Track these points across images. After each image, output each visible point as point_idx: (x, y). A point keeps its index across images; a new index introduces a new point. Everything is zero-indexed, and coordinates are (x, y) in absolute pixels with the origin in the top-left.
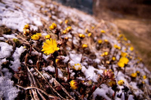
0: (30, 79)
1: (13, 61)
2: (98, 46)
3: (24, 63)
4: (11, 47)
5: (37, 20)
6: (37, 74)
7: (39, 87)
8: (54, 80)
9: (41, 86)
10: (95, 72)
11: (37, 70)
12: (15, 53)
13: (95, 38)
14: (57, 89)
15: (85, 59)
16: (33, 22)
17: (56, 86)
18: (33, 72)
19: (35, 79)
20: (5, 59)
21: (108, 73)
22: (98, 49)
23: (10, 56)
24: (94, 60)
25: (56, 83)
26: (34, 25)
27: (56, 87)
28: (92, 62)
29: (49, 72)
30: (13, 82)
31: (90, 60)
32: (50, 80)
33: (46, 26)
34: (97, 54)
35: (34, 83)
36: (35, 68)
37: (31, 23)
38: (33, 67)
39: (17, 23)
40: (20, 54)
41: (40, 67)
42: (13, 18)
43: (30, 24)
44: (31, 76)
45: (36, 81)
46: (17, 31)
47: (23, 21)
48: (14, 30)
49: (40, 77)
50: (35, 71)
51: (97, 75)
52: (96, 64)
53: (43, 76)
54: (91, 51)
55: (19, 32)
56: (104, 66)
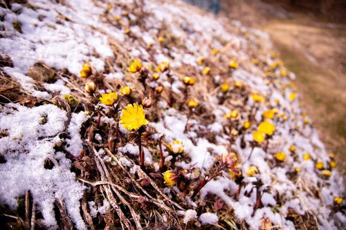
0: (99, 168)
1: (70, 138)
2: (221, 94)
3: (88, 140)
4: (63, 114)
5: (102, 43)
6: (110, 159)
7: (114, 182)
8: (137, 169)
9: (117, 179)
10: (210, 151)
11: (109, 152)
12: (71, 124)
13: (217, 78)
14: (142, 183)
15: (192, 126)
16: (94, 50)
17: (140, 179)
18: (103, 156)
19: (107, 168)
20: (58, 137)
22: (221, 101)
23: (64, 131)
24: (210, 127)
25: (141, 174)
26: (98, 56)
28: (205, 131)
29: (129, 155)
30: (74, 174)
31: (202, 127)
32: (131, 169)
33: (120, 56)
34: (217, 112)
35: (107, 175)
36: (107, 149)
37: (91, 52)
38: (103, 148)
39: (64, 54)
40: (79, 125)
41: (115, 147)
42: (55, 44)
43: (88, 55)
44: (100, 163)
45: (109, 171)
46: (67, 73)
47: (76, 49)
48: (60, 70)
49: (114, 164)
50: (107, 154)
51: (211, 157)
52: (212, 135)
53: (119, 163)
54: (207, 107)
55: (71, 75)
56: (227, 139)
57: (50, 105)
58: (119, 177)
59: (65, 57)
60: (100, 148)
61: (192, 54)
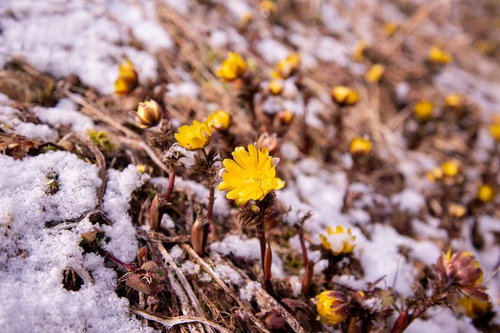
0: (176, 287)
1: (109, 222)
2: (413, 126)
3: (147, 227)
5: (145, 18)
6: (197, 267)
7: (210, 317)
8: (255, 290)
9: (216, 312)
10: (404, 252)
11: (192, 252)
13: (402, 89)
14: (268, 320)
15: (358, 197)
16: (130, 33)
17: (264, 312)
18: (180, 262)
19: (193, 289)
20: (86, 222)
21: (457, 264)
22: (414, 142)
23: (97, 207)
24: (396, 199)
25: (265, 300)
26: (139, 47)
27: (267, 314)
28: (388, 209)
29: (233, 260)
30: (124, 301)
31: (380, 199)
32: (242, 291)
33: (186, 47)
34: (407, 168)
35: (194, 303)
36: (187, 246)
37: (126, 38)
38: (179, 244)
39: (66, 41)
40: (126, 196)
41: (205, 242)
42: (44, 20)
43: (120, 44)
44: (176, 276)
45: (198, 295)
46: (78, 85)
47: (92, 32)
49: (206, 278)
50: (187, 257)
51: (409, 267)
52: (403, 219)
53: (216, 276)
54: (383, 155)
55: (87, 88)
56: (441, 227)
57: (59, 154)
58: (219, 309)
59: (68, 48)
60: (173, 244)
61: (336, 37)
